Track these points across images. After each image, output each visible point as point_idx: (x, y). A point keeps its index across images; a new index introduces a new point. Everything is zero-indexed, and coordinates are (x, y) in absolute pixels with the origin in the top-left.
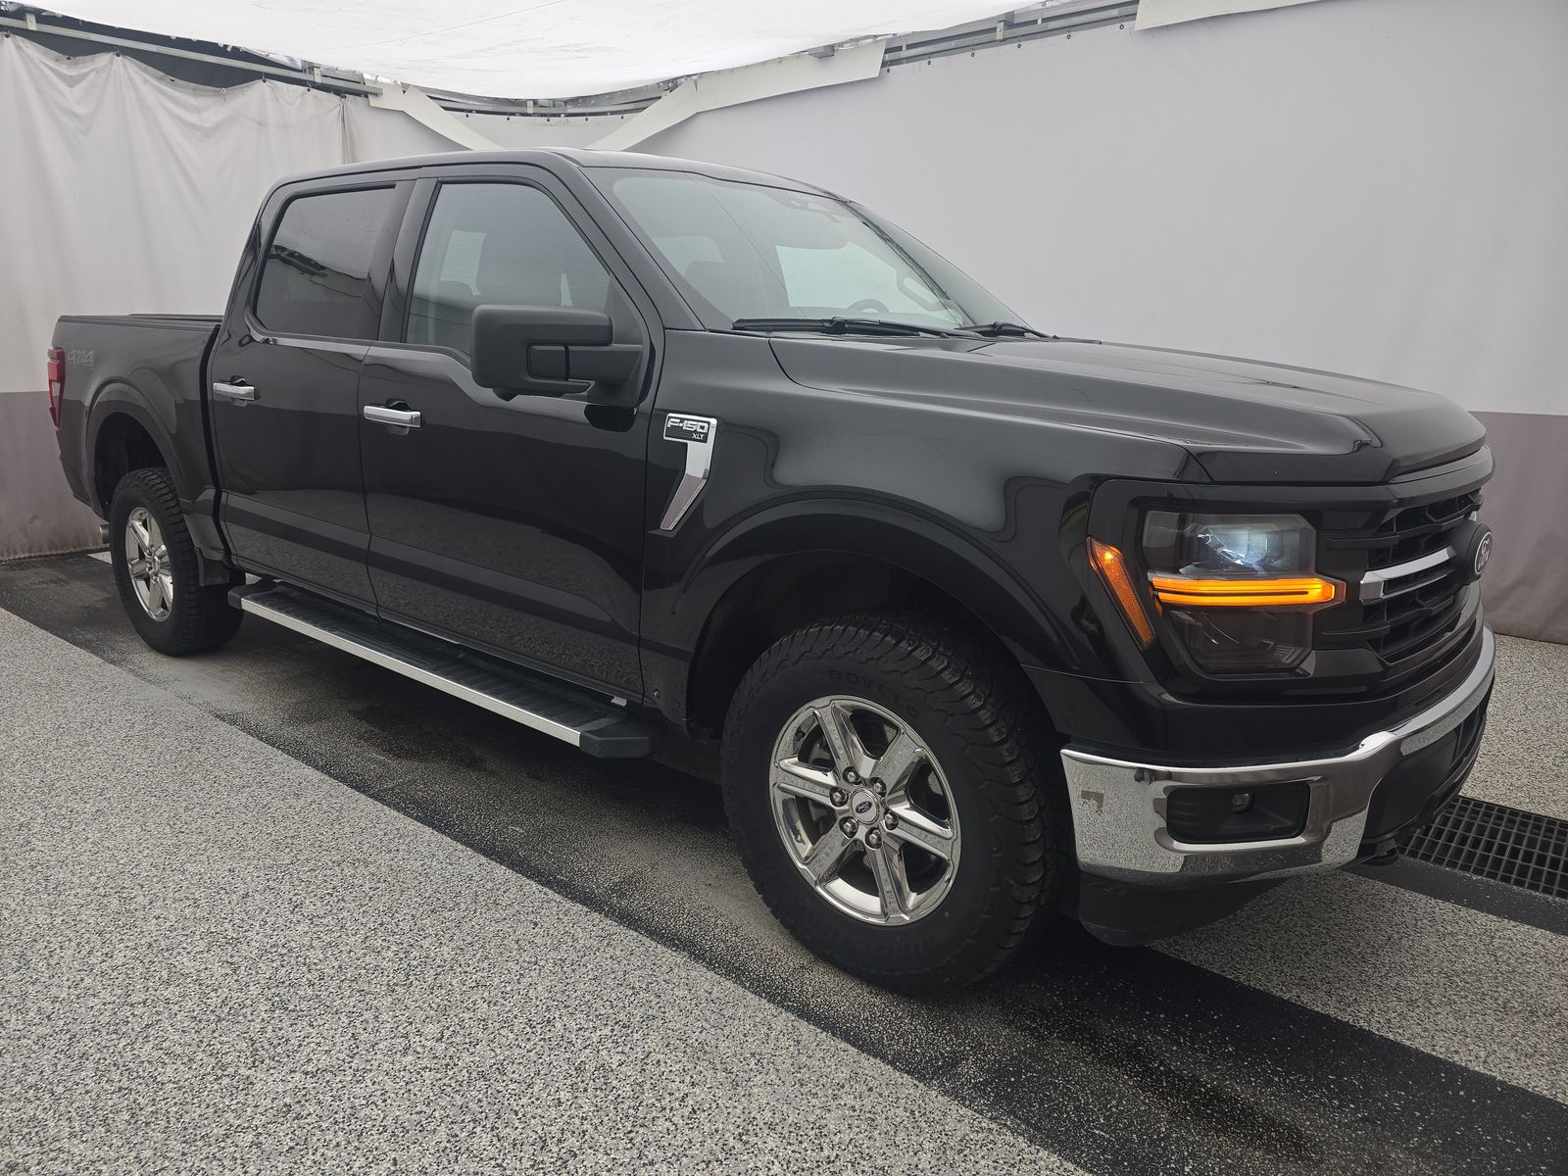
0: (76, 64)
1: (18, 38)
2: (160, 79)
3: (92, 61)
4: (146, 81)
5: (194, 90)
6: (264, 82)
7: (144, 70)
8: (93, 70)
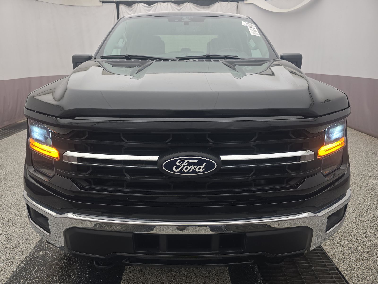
0: (181, 6)
1: (171, 3)
2: (196, 6)
3: (183, 5)
4: (193, 7)
5: (203, 7)
6: (219, 2)
7: (193, 5)
8: (183, 7)
